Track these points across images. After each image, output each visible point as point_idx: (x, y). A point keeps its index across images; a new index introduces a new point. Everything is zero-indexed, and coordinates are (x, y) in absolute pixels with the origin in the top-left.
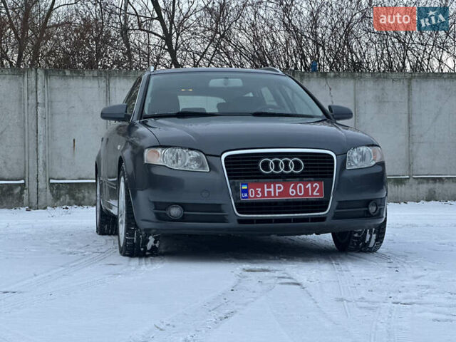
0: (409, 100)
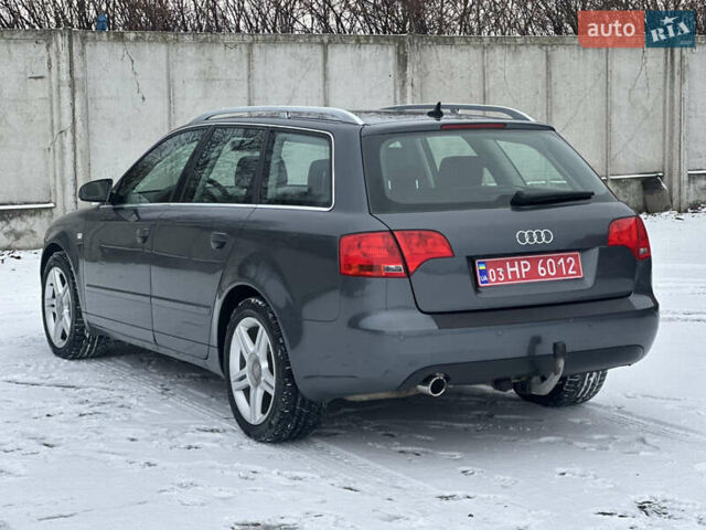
0: (249, 77)
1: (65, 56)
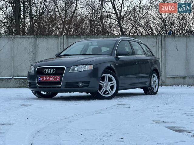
1: (160, 41)
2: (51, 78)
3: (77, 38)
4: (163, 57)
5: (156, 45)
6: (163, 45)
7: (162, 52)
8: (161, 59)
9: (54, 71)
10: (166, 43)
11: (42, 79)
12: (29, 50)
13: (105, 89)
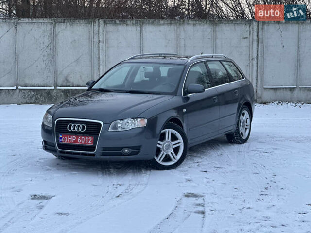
1: (255, 30)
2: (79, 140)
3: (120, 24)
4: (259, 55)
5: (249, 37)
6: (260, 37)
7: (257, 48)
8: (255, 60)
9: (83, 127)
10: (265, 33)
11: (65, 140)
12: (43, 43)
13: (165, 154)
